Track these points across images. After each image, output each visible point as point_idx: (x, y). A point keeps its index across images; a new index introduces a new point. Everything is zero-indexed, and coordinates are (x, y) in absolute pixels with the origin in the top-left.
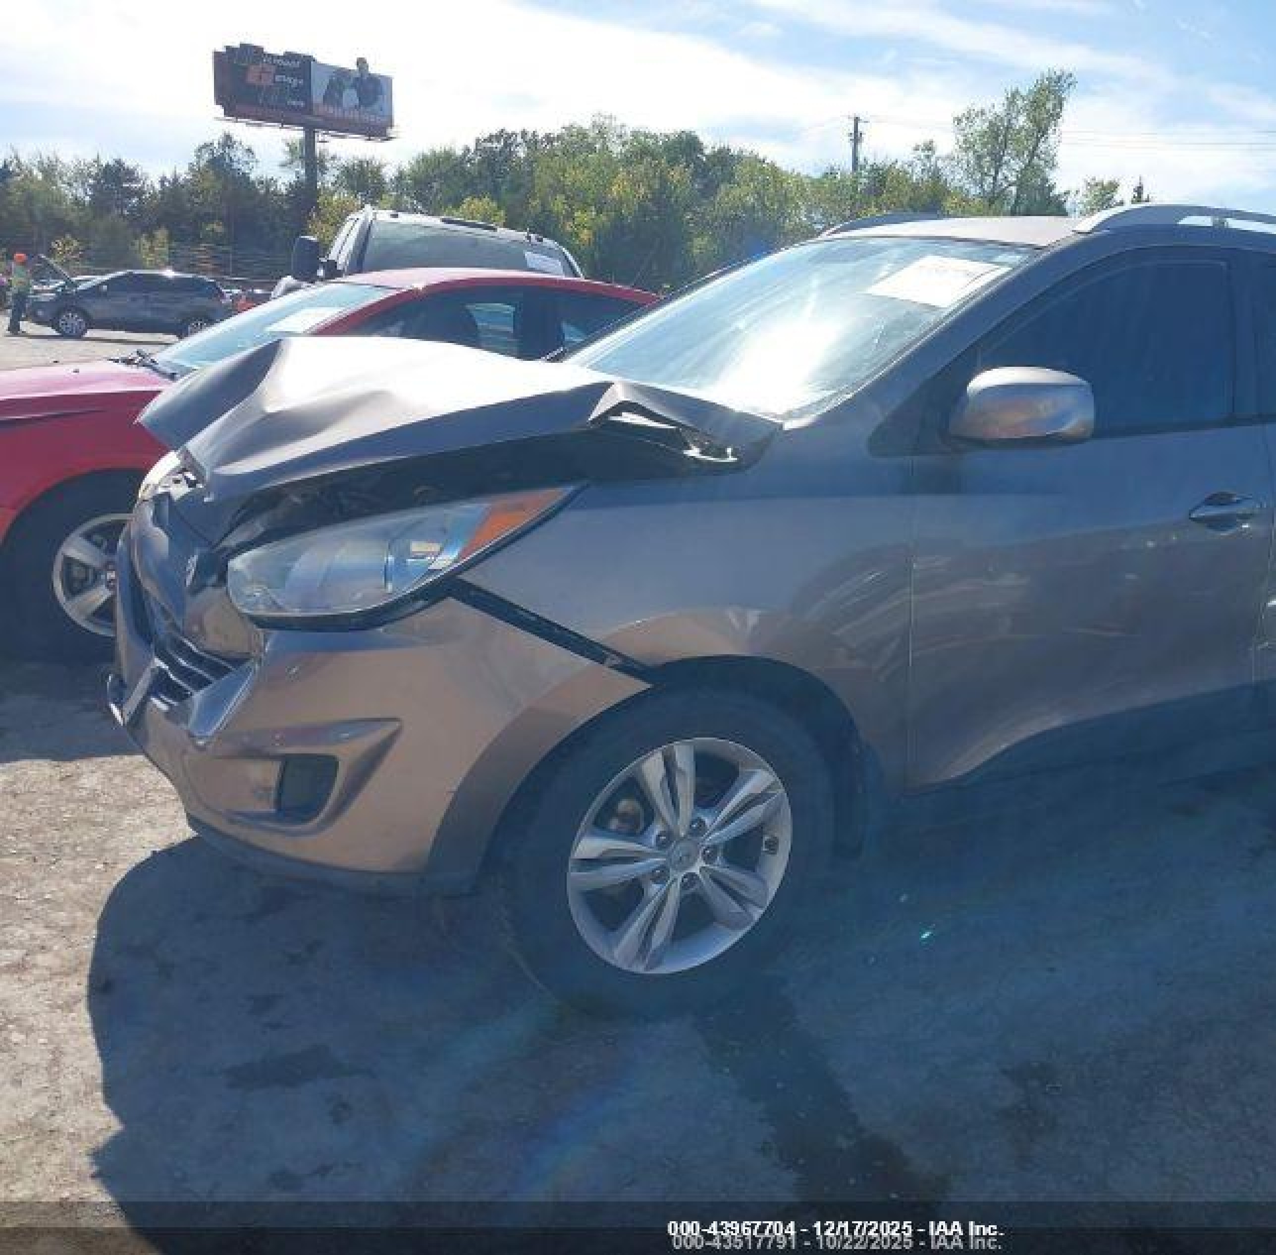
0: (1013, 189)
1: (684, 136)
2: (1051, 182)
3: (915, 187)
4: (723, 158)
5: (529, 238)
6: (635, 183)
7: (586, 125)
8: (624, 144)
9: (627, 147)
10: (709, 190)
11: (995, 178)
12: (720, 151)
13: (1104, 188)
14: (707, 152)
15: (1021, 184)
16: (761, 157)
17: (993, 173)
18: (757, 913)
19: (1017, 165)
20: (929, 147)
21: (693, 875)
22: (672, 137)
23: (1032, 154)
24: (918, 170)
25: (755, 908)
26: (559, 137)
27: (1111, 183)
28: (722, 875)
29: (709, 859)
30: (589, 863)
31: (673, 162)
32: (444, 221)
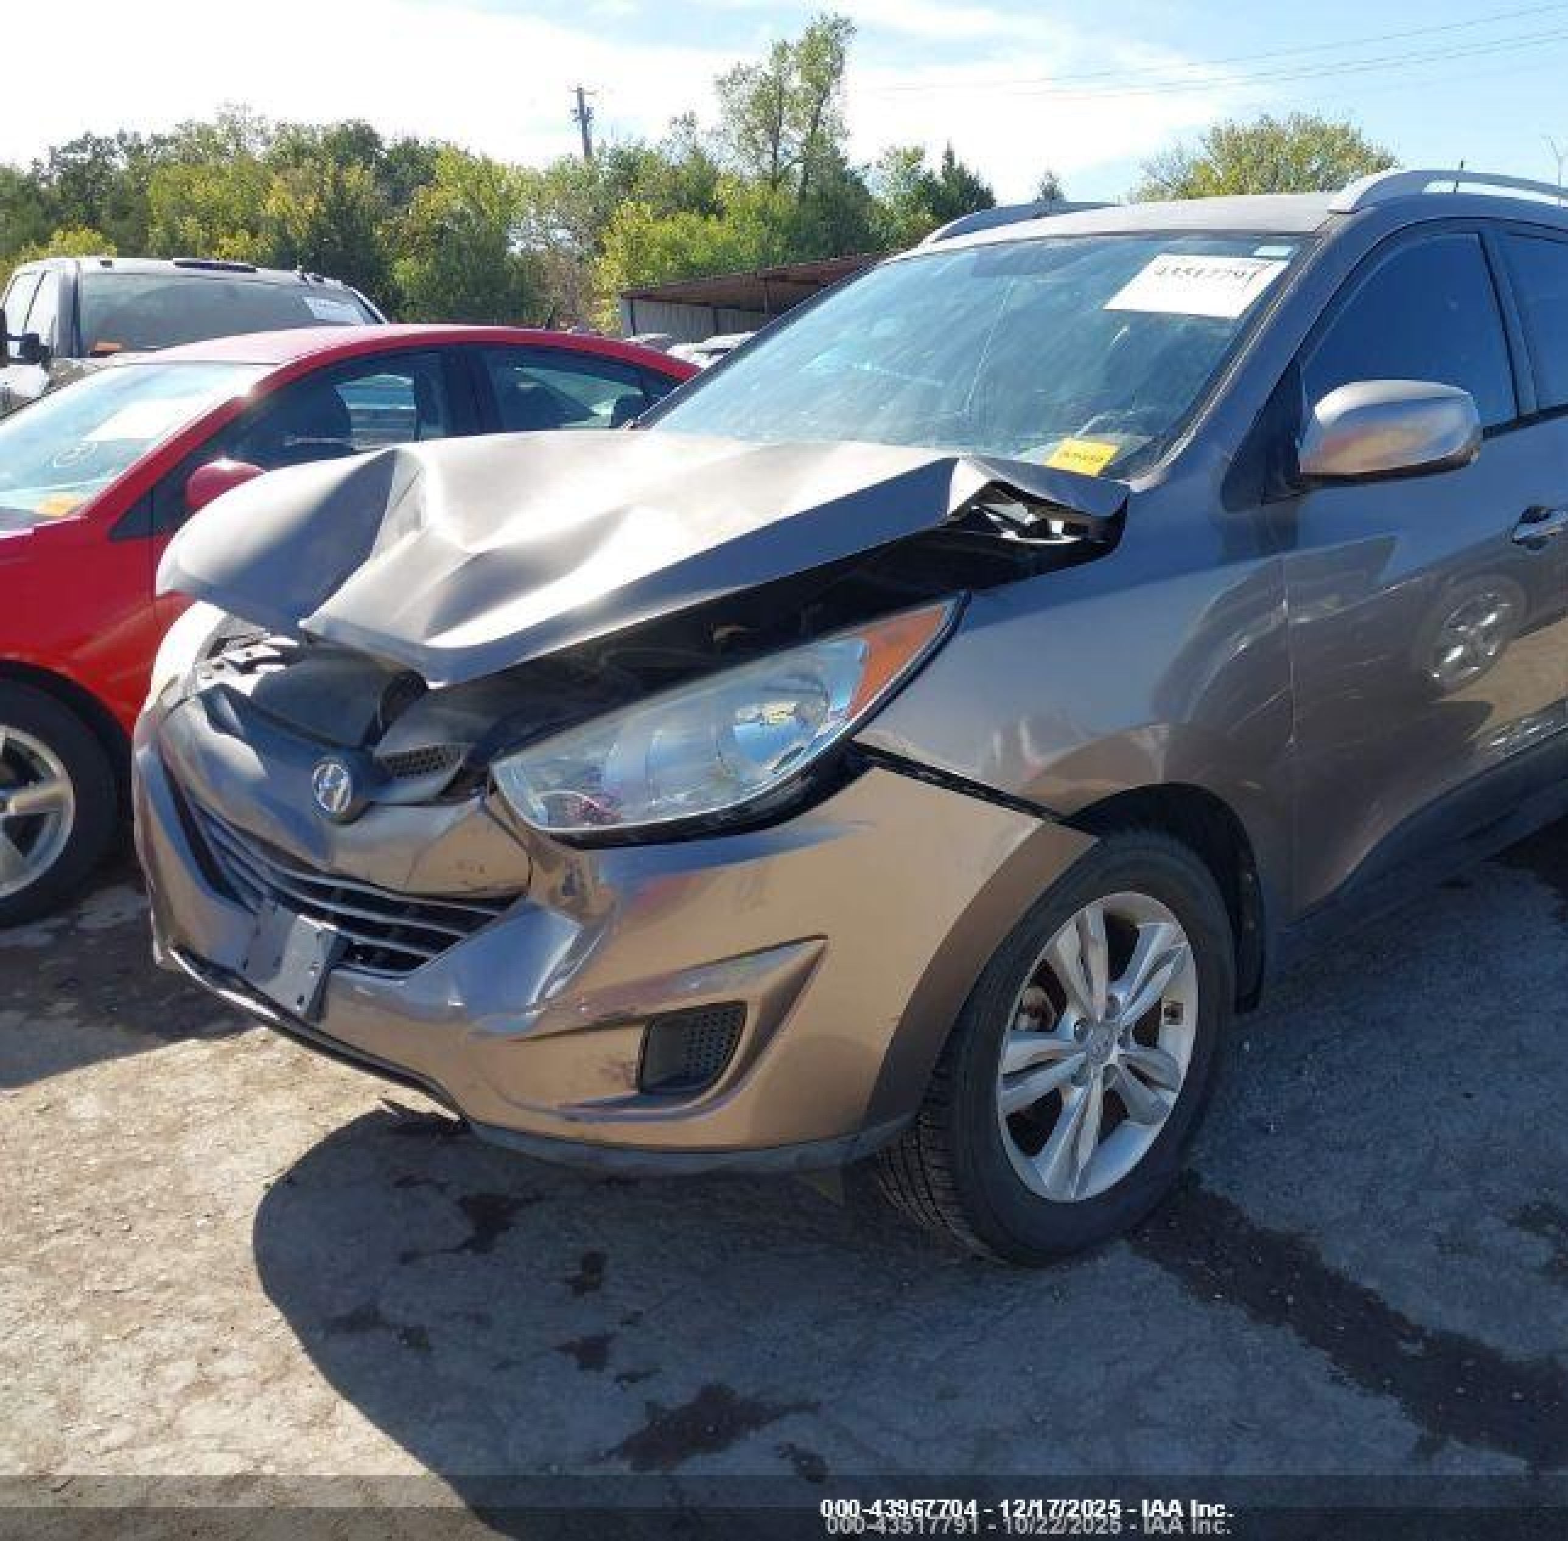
0: (798, 167)
1: (351, 127)
2: (842, 155)
3: (674, 171)
4: (409, 152)
5: (303, 278)
6: (298, 192)
7: (211, 120)
8: (267, 142)
9: (272, 146)
10: (399, 196)
11: (775, 156)
12: (407, 143)
13: (906, 156)
14: (388, 145)
15: (806, 160)
16: (461, 148)
17: (771, 149)
18: (1171, 1098)
19: (798, 136)
20: (689, 122)
21: (1111, 1066)
22: (335, 129)
23: (815, 121)
24: (678, 150)
25: (1169, 1093)
26: (174, 140)
27: (915, 150)
28: (1137, 1060)
29: (1122, 1042)
30: (1015, 1077)
31: (344, 162)
32: (177, 264)
